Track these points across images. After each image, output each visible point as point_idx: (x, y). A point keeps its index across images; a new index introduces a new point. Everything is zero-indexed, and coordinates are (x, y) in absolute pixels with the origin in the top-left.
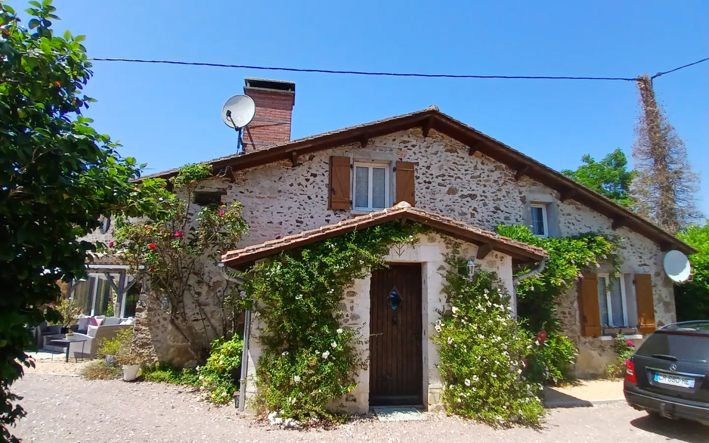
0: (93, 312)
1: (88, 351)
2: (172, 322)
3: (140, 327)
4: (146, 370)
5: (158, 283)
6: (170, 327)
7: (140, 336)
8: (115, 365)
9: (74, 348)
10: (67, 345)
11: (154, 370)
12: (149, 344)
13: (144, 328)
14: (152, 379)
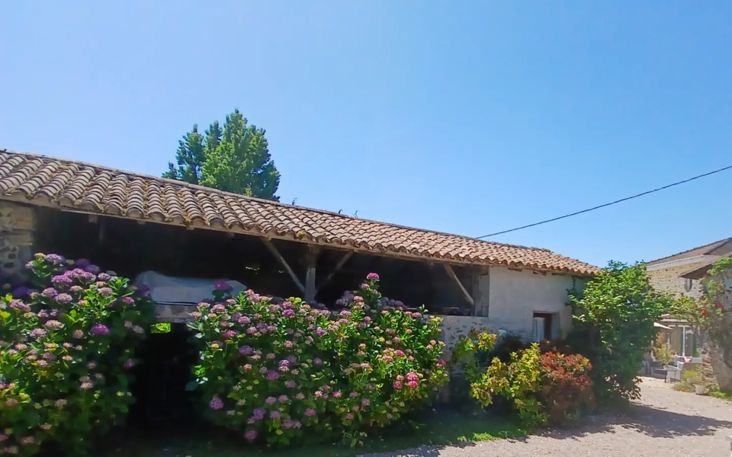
0: (684, 354)
1: (678, 378)
2: (726, 362)
3: (705, 363)
4: (711, 390)
5: (713, 336)
6: (724, 365)
7: (706, 369)
8: (691, 384)
9: (670, 375)
10: (665, 373)
11: (716, 390)
12: (712, 375)
13: (707, 364)
14: (713, 395)
